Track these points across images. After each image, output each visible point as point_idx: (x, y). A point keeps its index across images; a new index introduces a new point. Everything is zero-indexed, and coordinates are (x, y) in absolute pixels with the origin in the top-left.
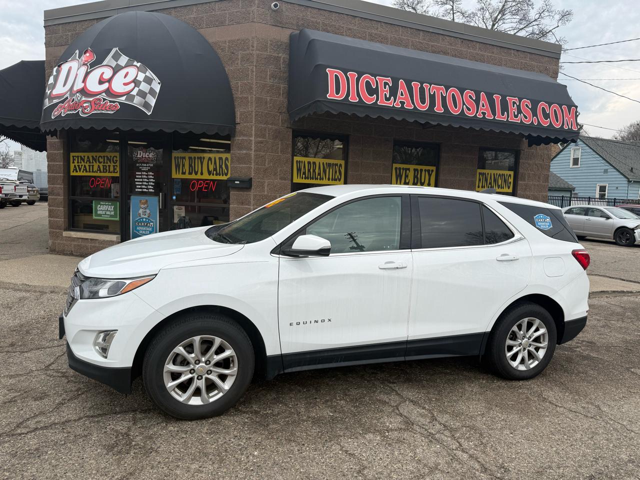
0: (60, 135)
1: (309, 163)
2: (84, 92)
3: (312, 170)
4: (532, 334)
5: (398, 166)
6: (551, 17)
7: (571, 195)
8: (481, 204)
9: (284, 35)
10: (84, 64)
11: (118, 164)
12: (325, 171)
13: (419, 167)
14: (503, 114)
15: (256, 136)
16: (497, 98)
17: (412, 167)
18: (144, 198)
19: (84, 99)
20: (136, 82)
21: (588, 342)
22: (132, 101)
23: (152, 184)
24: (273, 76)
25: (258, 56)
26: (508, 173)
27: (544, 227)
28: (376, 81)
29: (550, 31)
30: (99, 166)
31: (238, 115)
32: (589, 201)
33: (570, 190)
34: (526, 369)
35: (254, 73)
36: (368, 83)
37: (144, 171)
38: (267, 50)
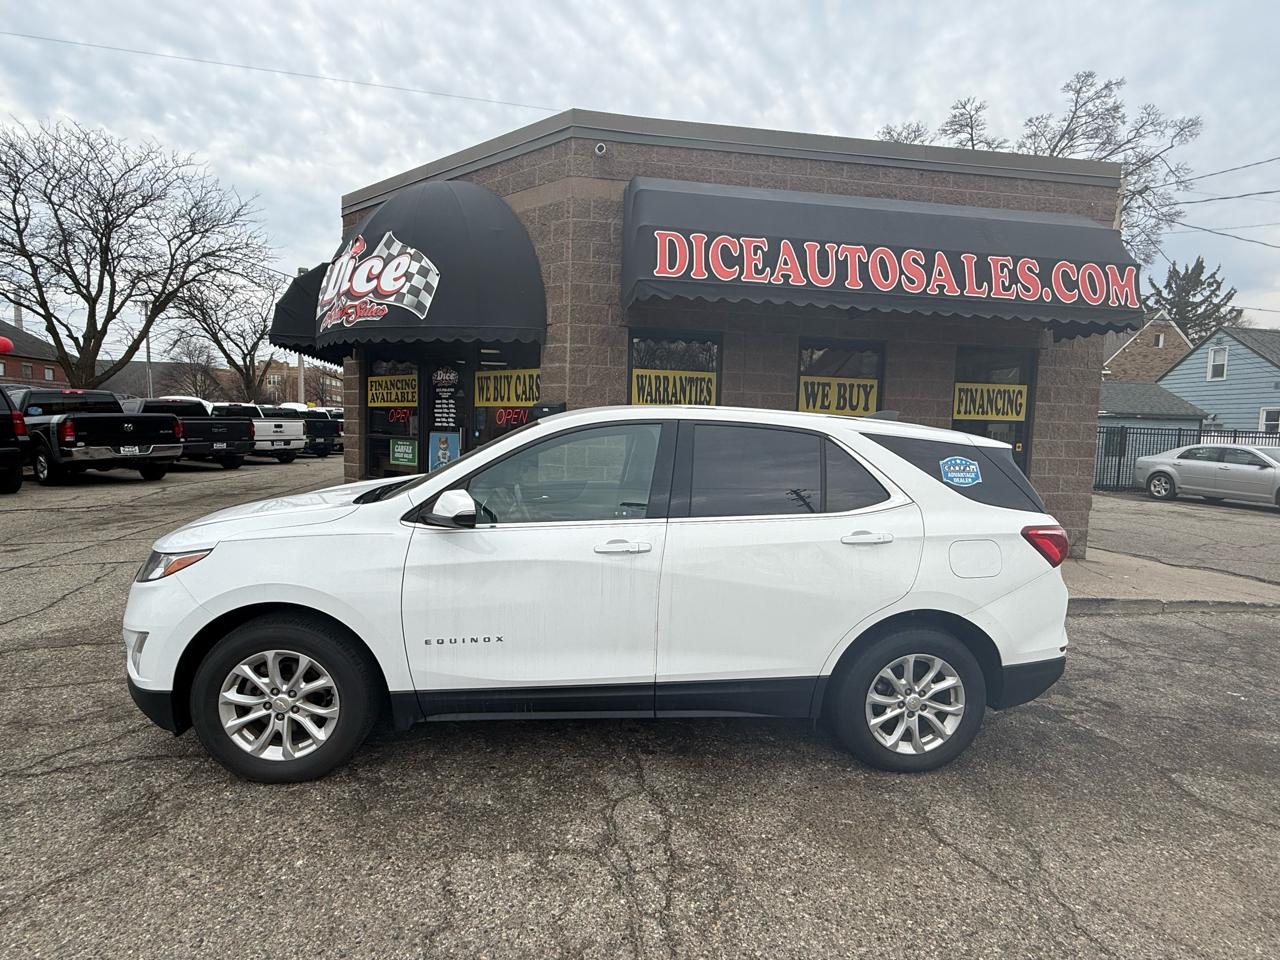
0: (356, 354)
1: (657, 378)
2: (350, 294)
3: (662, 389)
4: (928, 685)
5: (810, 379)
6: (1159, 133)
7: (1200, 427)
8: (824, 438)
9: (615, 191)
10: (353, 257)
11: (416, 390)
12: (683, 390)
13: (847, 381)
14: (980, 286)
15: (573, 341)
16: (969, 260)
17: (835, 381)
18: (443, 435)
19: (349, 303)
20: (408, 276)
21: (1104, 703)
22: (402, 302)
23: (452, 415)
24: (598, 252)
25: (575, 224)
26: (1017, 388)
27: (962, 481)
28: (741, 245)
29: (1158, 155)
30: (397, 395)
31: (550, 313)
32: (1235, 437)
33: (1199, 418)
34: (914, 752)
35: (570, 251)
36: (725, 250)
37: (444, 398)
38: (589, 215)
